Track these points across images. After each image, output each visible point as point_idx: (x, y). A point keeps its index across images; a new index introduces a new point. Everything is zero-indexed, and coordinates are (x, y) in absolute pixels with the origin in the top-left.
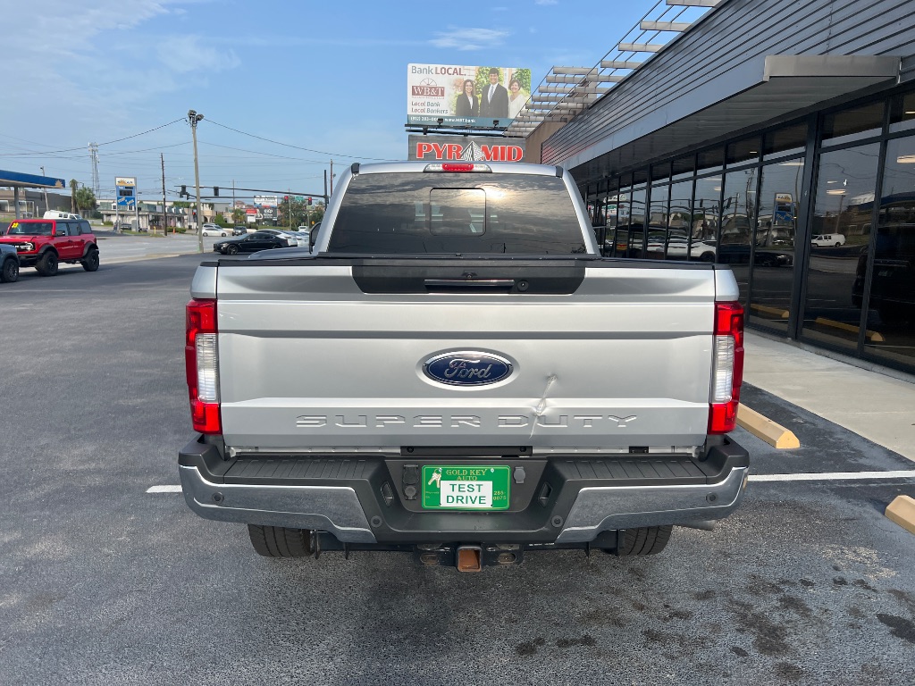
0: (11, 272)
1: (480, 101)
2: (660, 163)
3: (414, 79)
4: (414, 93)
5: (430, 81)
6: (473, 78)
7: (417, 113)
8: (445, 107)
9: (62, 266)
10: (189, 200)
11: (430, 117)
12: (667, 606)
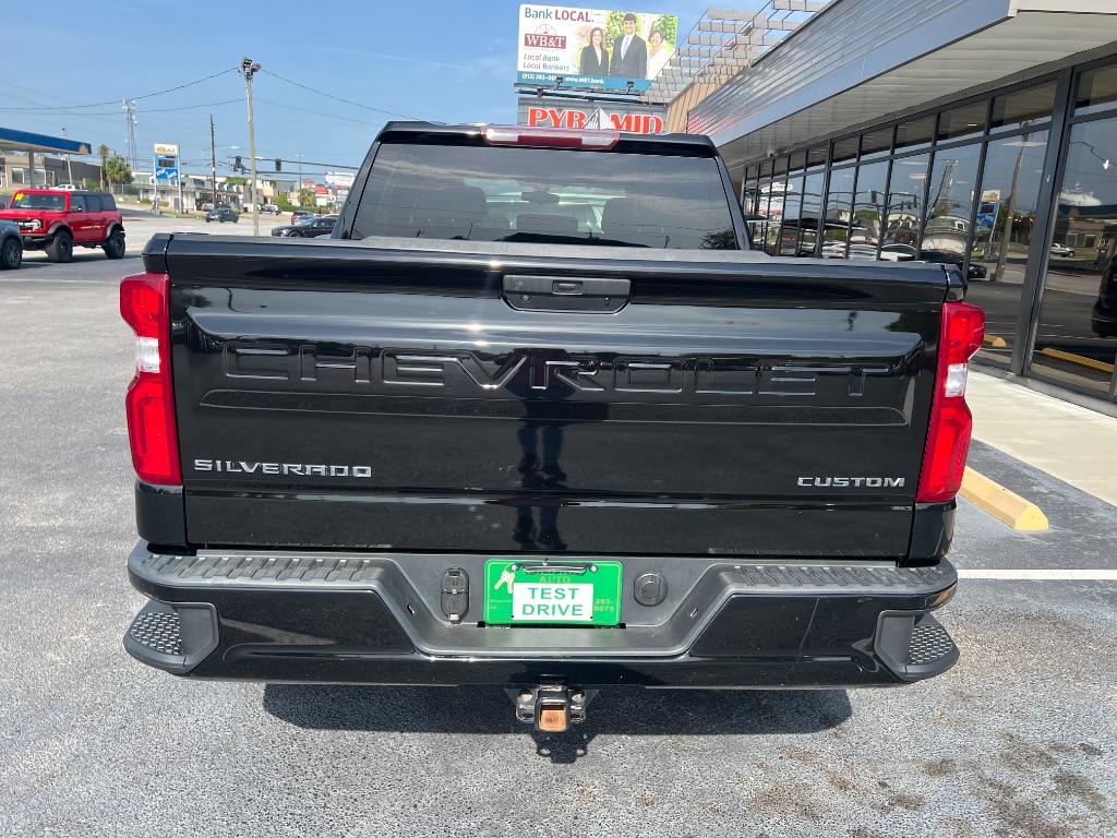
0: (12, 254)
1: (610, 56)
2: (845, 138)
3: (527, 25)
4: (527, 43)
5: (548, 28)
6: (603, 26)
7: (531, 70)
8: (567, 62)
9: (78, 251)
10: (245, 176)
11: (547, 75)
12: (883, 785)
